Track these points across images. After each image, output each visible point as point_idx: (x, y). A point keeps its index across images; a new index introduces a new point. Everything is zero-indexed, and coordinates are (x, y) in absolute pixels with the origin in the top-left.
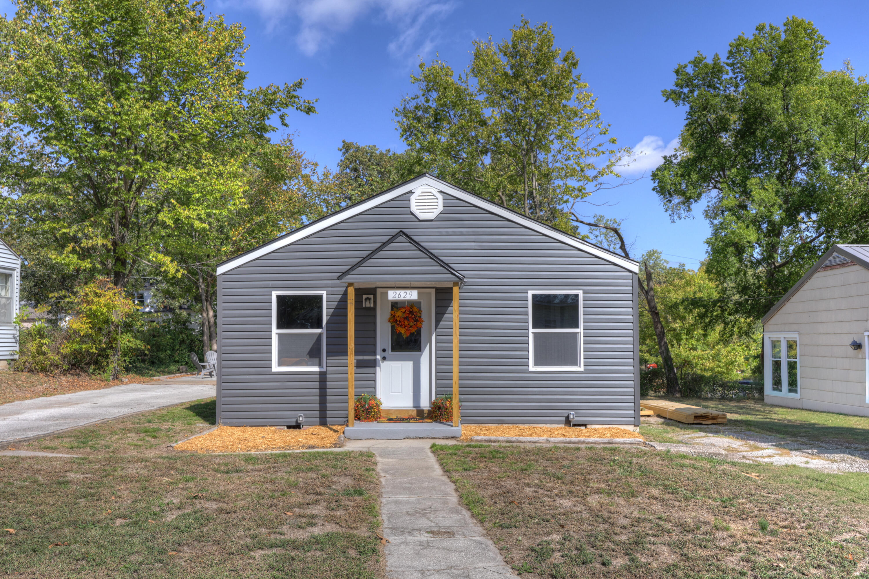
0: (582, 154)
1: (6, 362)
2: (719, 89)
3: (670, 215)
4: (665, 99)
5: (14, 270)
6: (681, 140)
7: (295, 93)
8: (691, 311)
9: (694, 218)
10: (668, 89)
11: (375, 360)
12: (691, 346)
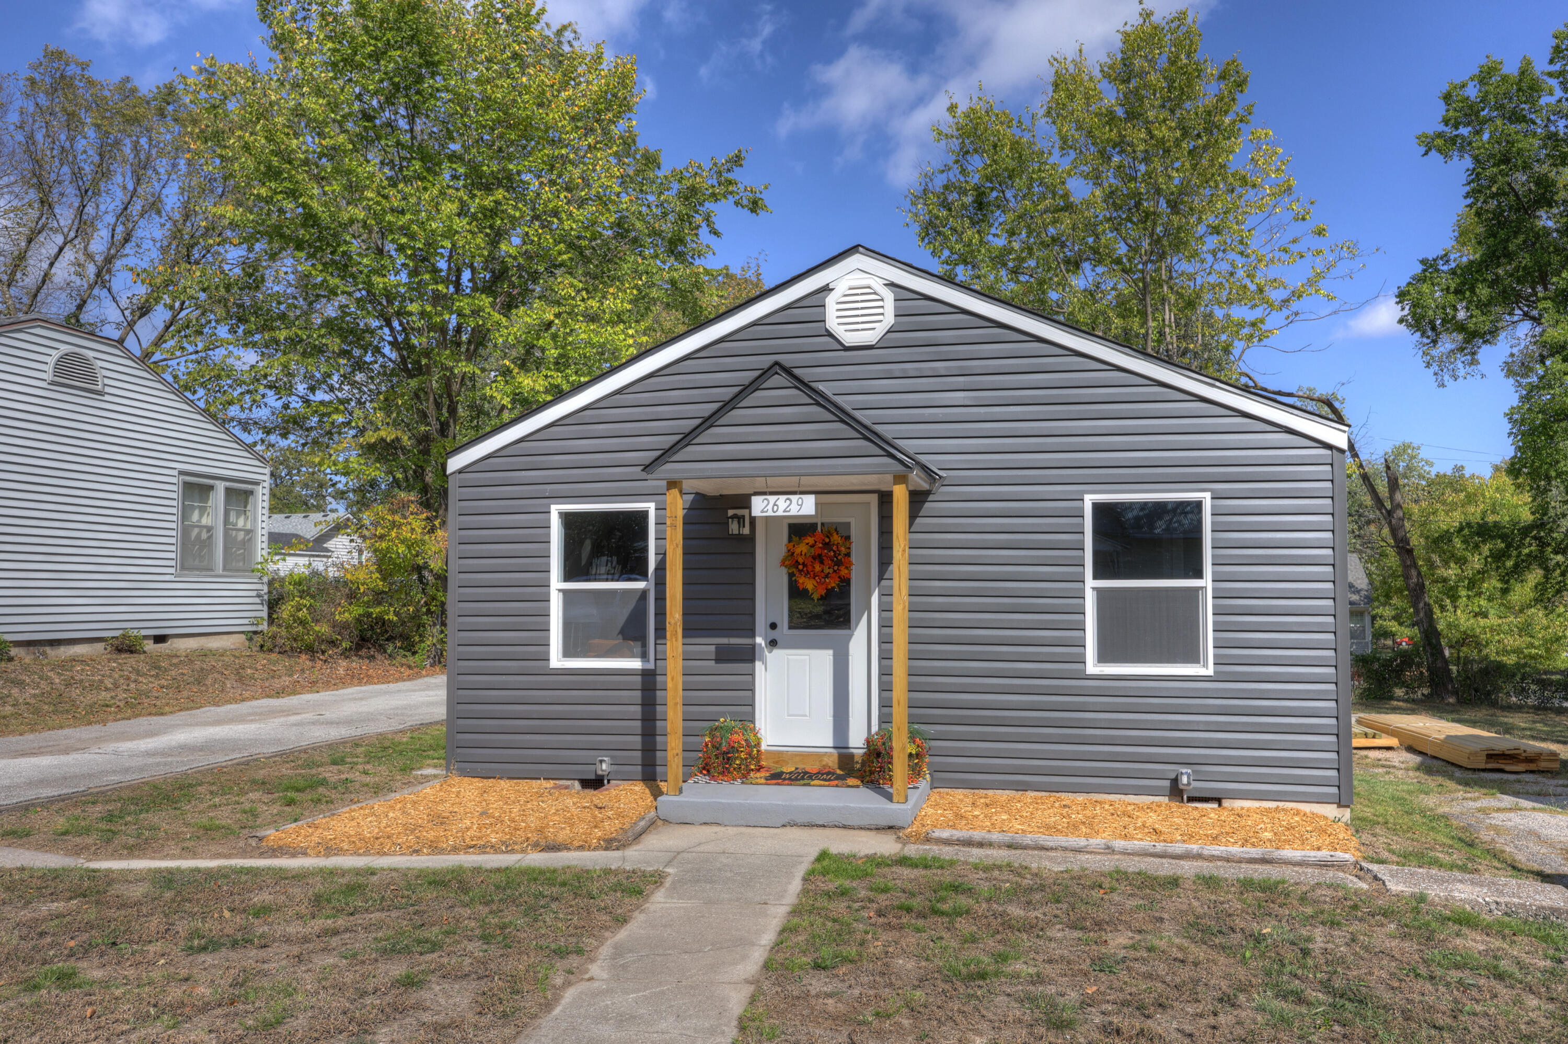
0: (1260, 261)
1: (243, 637)
2: (1534, 123)
3: (1436, 374)
4: (1423, 149)
5: (257, 483)
6: (1456, 234)
7: (730, 176)
8: (1477, 546)
9: (1483, 376)
10: (1430, 132)
11: (753, 647)
12: (1477, 610)
